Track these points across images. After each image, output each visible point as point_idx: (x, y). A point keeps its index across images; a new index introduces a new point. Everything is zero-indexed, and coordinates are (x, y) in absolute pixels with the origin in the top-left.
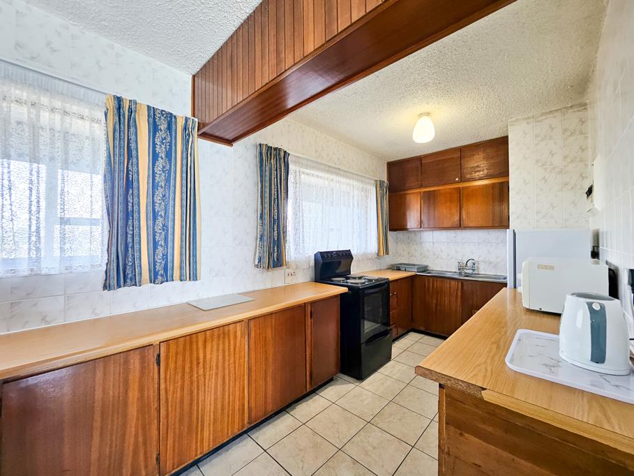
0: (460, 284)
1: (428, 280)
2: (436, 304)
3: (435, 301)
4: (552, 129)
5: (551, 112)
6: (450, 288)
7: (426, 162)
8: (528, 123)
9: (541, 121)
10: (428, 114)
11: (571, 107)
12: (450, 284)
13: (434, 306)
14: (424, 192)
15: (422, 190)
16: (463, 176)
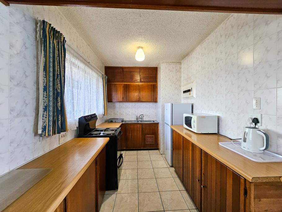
0: (141, 126)
1: (128, 125)
3: (130, 135)
4: (173, 68)
5: (173, 62)
7: (125, 70)
8: (167, 64)
9: (170, 65)
10: (142, 48)
11: (178, 62)
12: (137, 126)
13: (130, 137)
14: (124, 84)
15: (123, 83)
16: (141, 80)
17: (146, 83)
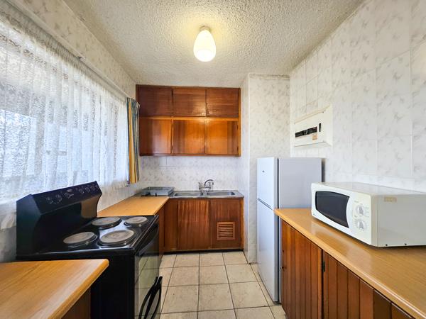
0: (208, 203)
1: (181, 202)
2: (188, 224)
4: (273, 88)
6: (200, 206)
7: (176, 93)
10: (210, 30)
11: (282, 74)
13: (186, 226)
14: (174, 121)
15: (173, 119)
16: (207, 112)
17: (218, 119)
